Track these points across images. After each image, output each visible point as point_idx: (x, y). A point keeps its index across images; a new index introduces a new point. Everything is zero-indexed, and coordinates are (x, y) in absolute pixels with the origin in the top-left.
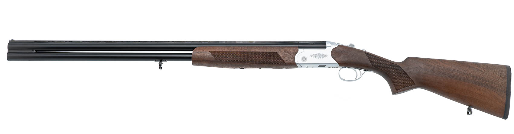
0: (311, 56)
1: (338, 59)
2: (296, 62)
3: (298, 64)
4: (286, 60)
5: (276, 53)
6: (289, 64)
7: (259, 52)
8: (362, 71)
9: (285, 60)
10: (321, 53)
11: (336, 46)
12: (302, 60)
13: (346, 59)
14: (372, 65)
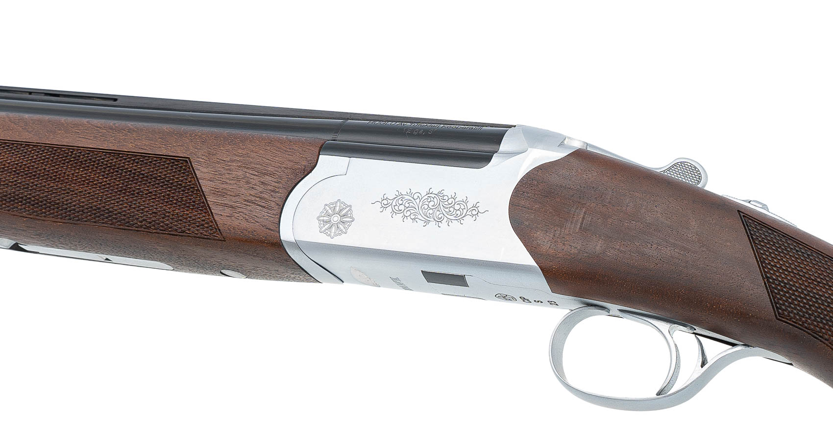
0: (385, 203)
1: (545, 242)
2: (287, 233)
3: (297, 245)
4: (228, 211)
5: (183, 165)
6: (240, 240)
7: (92, 150)
8: (715, 349)
9: (222, 215)
10: (448, 192)
11: (555, 155)
12: (325, 222)
13: (597, 246)
14: (775, 303)
